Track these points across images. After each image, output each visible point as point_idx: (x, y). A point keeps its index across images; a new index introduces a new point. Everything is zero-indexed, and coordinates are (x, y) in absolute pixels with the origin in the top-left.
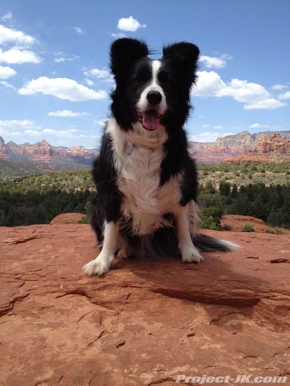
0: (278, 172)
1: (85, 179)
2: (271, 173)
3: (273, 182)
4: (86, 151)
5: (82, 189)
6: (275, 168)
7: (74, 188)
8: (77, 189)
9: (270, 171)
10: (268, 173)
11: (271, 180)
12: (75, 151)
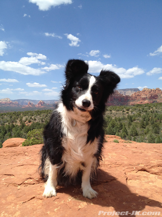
0: (118, 111)
1: (11, 117)
2: (115, 112)
3: (116, 116)
4: (11, 101)
5: (9, 123)
6: (117, 109)
7: (4, 123)
8: (6, 123)
9: (114, 110)
10: (113, 111)
11: (115, 115)
12: (4, 101)
